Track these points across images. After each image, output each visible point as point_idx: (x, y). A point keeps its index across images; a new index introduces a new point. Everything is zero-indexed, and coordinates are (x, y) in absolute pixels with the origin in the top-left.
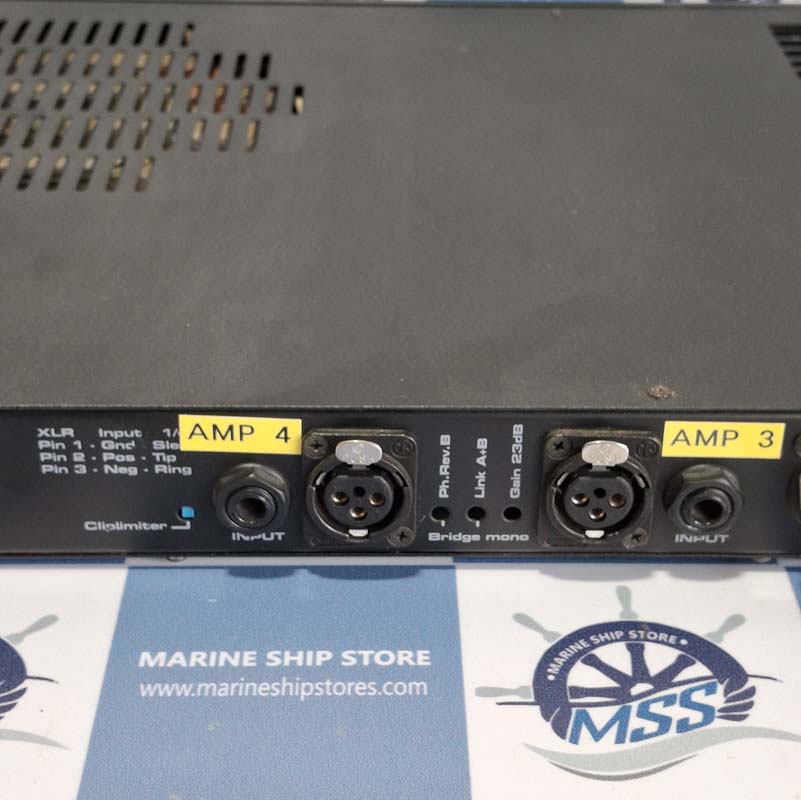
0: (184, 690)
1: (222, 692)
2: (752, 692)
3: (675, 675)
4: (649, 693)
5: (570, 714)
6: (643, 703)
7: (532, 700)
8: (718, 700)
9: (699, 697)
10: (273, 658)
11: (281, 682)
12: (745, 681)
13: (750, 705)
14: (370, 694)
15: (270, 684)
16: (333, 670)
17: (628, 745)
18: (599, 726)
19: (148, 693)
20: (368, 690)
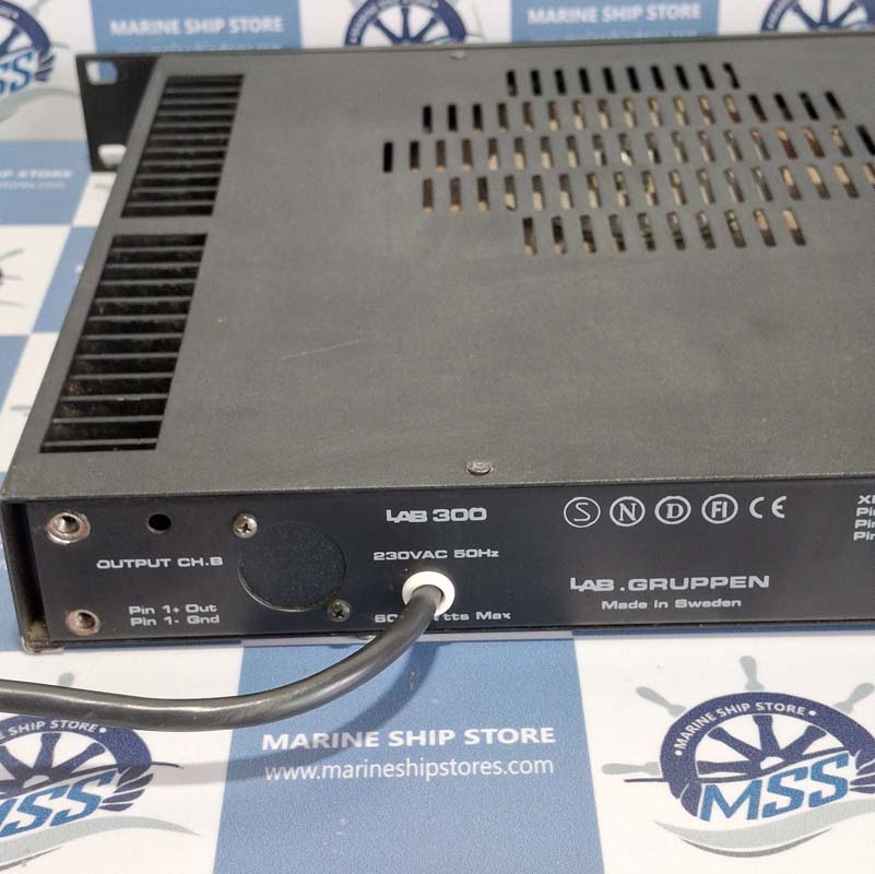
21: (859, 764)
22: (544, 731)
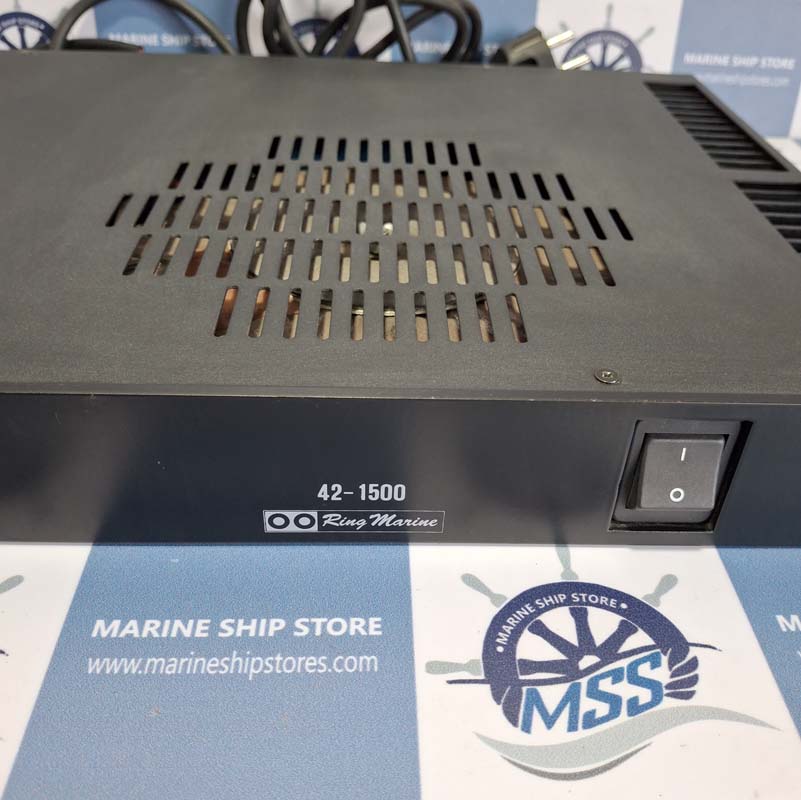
0: (132, 666)
1: (170, 669)
2: (694, 663)
3: (620, 645)
4: (596, 667)
5: (521, 693)
6: (592, 679)
7: (482, 677)
8: (662, 674)
9: (644, 670)
10: (227, 629)
11: (231, 657)
12: (687, 651)
13: (694, 680)
14: (320, 671)
15: (220, 659)
16: (285, 643)
17: (582, 733)
18: (551, 709)
19: (95, 670)
20: (318, 667)
21: (671, 665)
22: (372, 620)
